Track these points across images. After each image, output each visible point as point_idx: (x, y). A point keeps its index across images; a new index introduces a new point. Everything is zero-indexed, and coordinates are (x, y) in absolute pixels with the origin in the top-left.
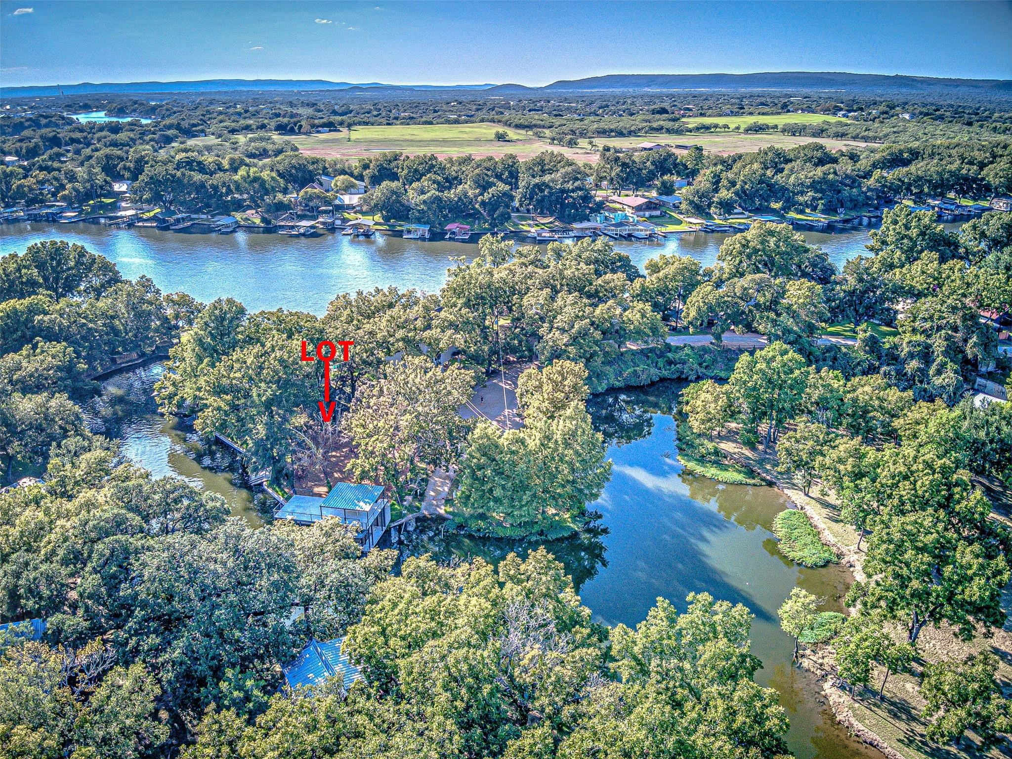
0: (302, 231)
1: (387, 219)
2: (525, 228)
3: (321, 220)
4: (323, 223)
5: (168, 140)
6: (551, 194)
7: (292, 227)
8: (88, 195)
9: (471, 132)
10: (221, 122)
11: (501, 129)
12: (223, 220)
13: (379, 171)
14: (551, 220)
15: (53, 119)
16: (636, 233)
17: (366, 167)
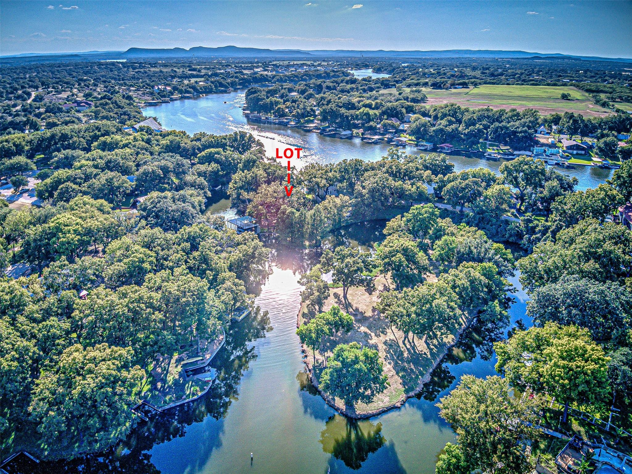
0: (373, 141)
1: (417, 138)
3: (387, 136)
5: (370, 90)
8: (303, 116)
10: (413, 79)
11: (568, 91)
12: (347, 133)
14: (507, 147)
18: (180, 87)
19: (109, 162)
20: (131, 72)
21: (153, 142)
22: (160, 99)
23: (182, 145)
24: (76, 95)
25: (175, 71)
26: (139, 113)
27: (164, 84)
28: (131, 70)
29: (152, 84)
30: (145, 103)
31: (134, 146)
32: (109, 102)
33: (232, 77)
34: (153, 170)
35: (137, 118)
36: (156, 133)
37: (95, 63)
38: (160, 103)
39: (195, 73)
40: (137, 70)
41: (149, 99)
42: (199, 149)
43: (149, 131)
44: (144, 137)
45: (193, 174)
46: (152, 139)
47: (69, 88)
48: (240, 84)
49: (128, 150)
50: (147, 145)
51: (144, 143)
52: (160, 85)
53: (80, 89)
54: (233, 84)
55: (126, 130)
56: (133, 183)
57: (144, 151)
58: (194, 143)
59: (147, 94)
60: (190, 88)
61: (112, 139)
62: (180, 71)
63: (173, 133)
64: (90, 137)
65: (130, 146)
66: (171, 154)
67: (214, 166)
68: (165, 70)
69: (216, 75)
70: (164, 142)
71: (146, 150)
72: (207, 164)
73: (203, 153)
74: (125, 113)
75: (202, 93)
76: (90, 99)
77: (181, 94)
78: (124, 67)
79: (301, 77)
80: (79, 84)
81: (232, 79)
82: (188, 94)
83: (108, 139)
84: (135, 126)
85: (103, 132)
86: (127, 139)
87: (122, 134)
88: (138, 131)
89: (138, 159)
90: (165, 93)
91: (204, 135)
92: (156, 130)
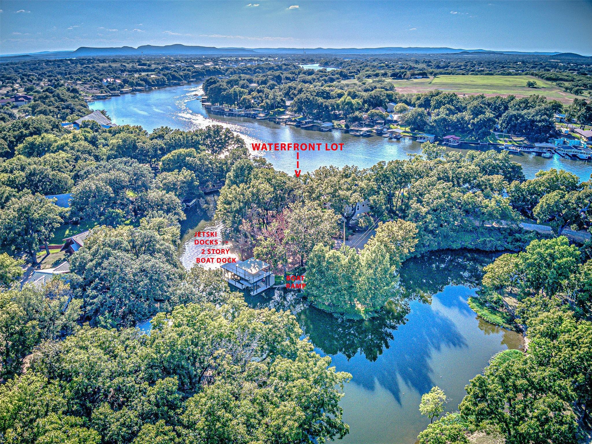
0: (362, 133)
1: (413, 130)
2: (501, 142)
3: (375, 128)
4: (376, 130)
5: (332, 80)
6: (522, 122)
7: (357, 131)
8: (272, 107)
9: (512, 81)
10: (367, 71)
11: (532, 80)
12: (327, 124)
13: (425, 101)
14: (522, 139)
15: (289, 67)
16: (579, 155)
17: (418, 99)
18: (131, 80)
19: (32, 174)
20: (79, 67)
21: (100, 141)
22: (109, 92)
23: (139, 145)
24: (17, 90)
25: (125, 66)
26: (85, 107)
27: (113, 77)
28: (79, 65)
29: (100, 77)
30: (93, 96)
31: (73, 148)
32: (51, 95)
33: (184, 70)
34: (97, 187)
35: (82, 112)
36: (104, 129)
37: (44, 61)
38: (110, 96)
39: (145, 67)
40: (85, 66)
41: (98, 93)
42: (162, 149)
43: (95, 127)
44: (87, 134)
45: (158, 188)
46: (99, 137)
47: (10, 83)
48: (193, 77)
49: (63, 154)
50: (91, 146)
51: (87, 144)
52: (110, 78)
53: (22, 83)
54: (186, 77)
55: (65, 127)
56: (66, 209)
57: (86, 156)
58: (155, 141)
59: (95, 87)
60: (141, 80)
61: (42, 139)
62: (129, 66)
63: (127, 129)
64: (15, 137)
65: (65, 148)
66: (124, 159)
67: (186, 174)
68: (114, 65)
69: (167, 68)
70: (114, 141)
71: (89, 153)
72: (176, 171)
73: (168, 156)
74: (67, 107)
75: (154, 86)
76: (31, 93)
77: (132, 87)
78: (73, 63)
79: (255, 70)
80: (22, 79)
81: (184, 72)
82: (140, 86)
83: (37, 139)
84: (76, 121)
85: (32, 129)
86: (64, 138)
87: (60, 131)
88: (81, 127)
89: (77, 168)
90: (114, 86)
91: (167, 130)
92: (103, 126)
